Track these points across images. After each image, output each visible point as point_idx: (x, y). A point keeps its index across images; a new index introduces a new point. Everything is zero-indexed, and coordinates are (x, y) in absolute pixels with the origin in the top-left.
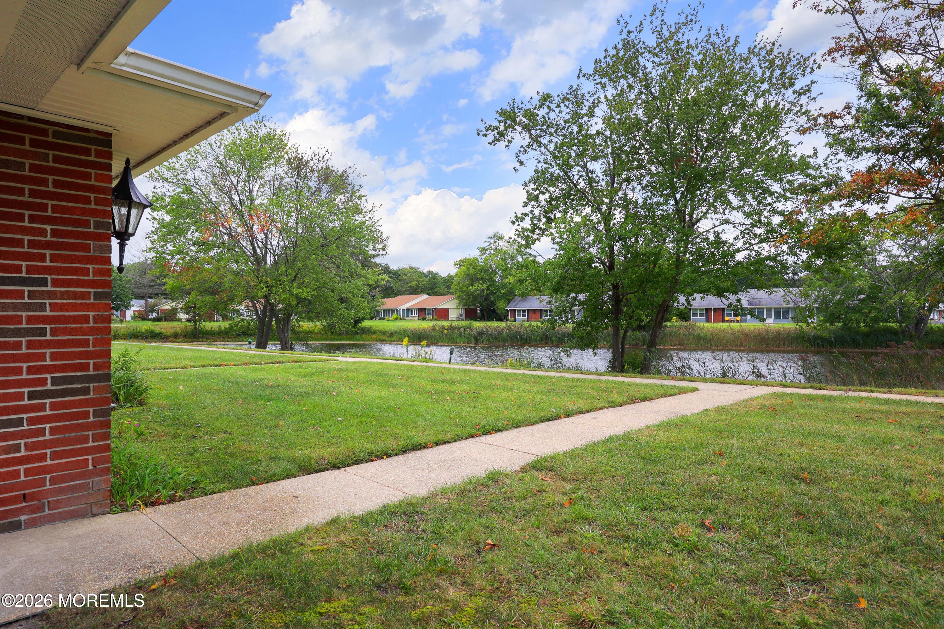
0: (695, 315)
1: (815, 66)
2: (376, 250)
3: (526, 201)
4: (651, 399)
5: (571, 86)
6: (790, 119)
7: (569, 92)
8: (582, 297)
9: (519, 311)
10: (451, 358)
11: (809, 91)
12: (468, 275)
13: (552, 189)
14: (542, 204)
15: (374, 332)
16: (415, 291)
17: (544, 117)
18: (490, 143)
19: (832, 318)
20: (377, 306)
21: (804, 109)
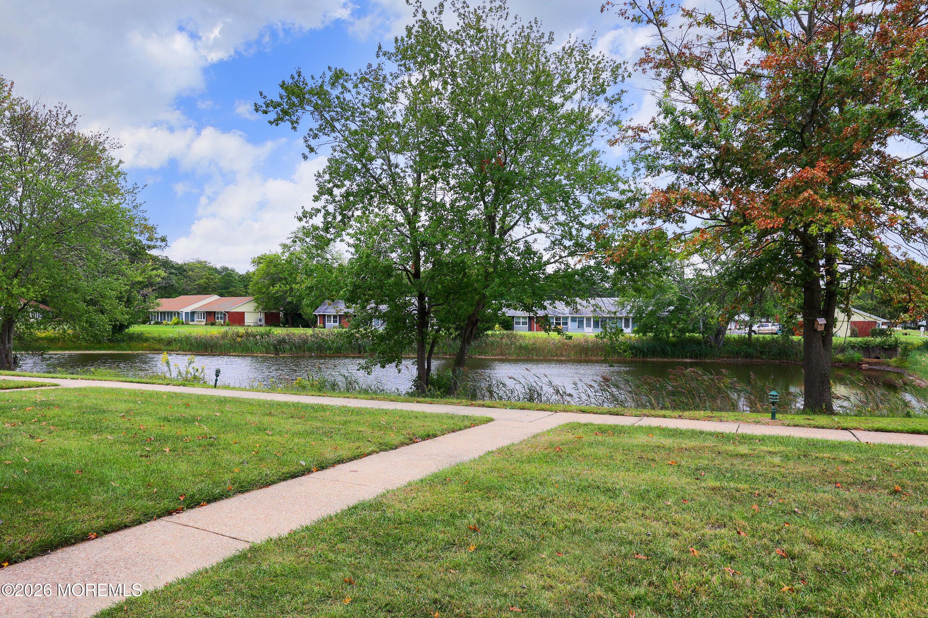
0: (518, 323)
1: (626, 74)
2: (152, 240)
3: (317, 194)
4: (435, 436)
5: (370, 66)
6: (604, 128)
7: (368, 71)
8: (384, 308)
9: (329, 316)
10: (216, 380)
11: (619, 99)
12: (268, 274)
13: (347, 183)
14: (337, 199)
15: (147, 340)
16: (204, 290)
17: (338, 98)
18: (271, 123)
19: (643, 329)
20: (150, 308)
21: (616, 119)
